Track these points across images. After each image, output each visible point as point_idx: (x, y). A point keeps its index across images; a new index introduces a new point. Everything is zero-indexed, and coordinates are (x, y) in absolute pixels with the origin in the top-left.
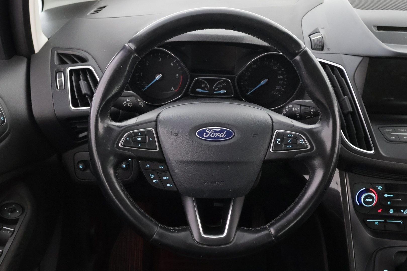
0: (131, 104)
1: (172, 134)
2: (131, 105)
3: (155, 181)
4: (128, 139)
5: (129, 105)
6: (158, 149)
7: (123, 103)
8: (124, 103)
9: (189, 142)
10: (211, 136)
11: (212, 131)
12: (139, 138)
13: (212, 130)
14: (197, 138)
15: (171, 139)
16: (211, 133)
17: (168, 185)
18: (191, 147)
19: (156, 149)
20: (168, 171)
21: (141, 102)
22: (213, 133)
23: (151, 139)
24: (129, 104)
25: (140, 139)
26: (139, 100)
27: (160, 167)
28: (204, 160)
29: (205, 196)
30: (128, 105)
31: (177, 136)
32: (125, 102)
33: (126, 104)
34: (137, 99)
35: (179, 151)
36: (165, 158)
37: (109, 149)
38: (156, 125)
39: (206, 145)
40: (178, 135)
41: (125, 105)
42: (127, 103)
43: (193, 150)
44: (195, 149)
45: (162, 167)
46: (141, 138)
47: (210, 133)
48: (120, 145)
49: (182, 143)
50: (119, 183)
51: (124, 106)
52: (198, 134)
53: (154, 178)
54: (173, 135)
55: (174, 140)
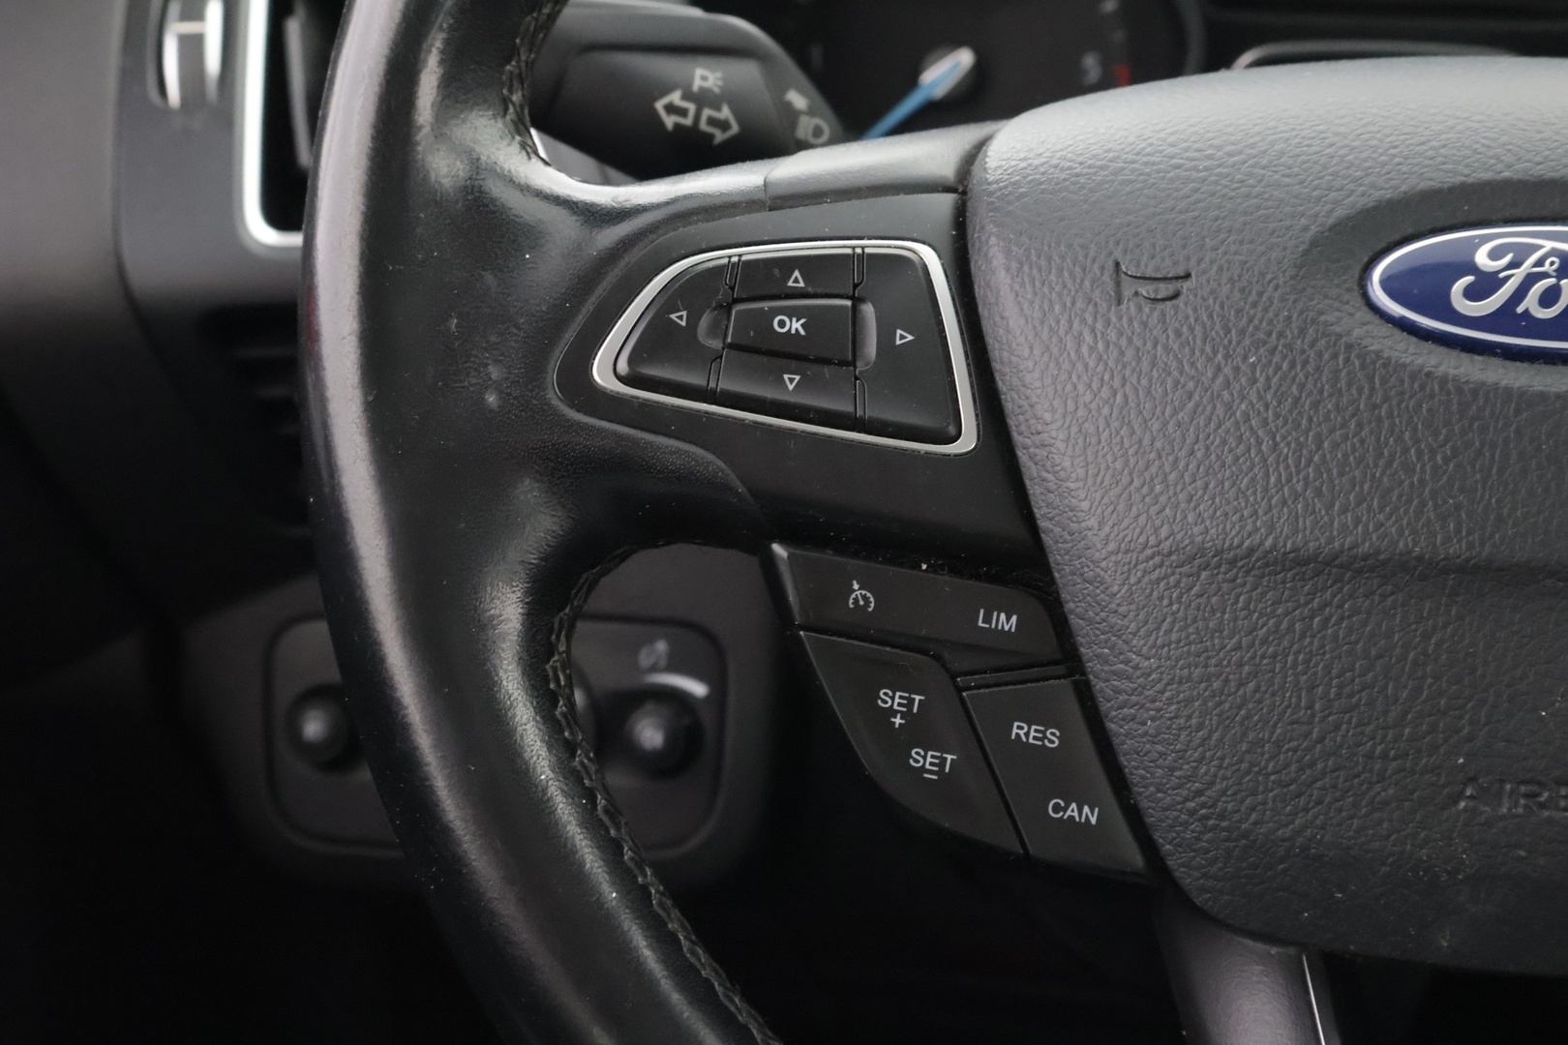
0: (725, 113)
1: (1118, 284)
2: (724, 125)
3: (923, 759)
4: (680, 318)
5: (712, 121)
6: (967, 441)
7: (659, 105)
8: (665, 100)
9: (1293, 365)
10: (1530, 303)
11: (1540, 263)
12: (792, 313)
13: (1540, 247)
14: (1377, 320)
15: (1112, 335)
16: (1531, 279)
17: (1057, 808)
18: (1315, 405)
19: (952, 430)
20: (1061, 669)
21: (811, 112)
22: (1545, 275)
23: (903, 337)
24: (707, 113)
25: (796, 326)
26: (798, 100)
27: (987, 619)
28: (1457, 549)
29: (1444, 944)
30: (703, 126)
31: (1169, 304)
32: (675, 98)
33: (683, 112)
34: (779, 88)
35: (1192, 453)
36: (1043, 524)
37: (491, 399)
38: (961, 222)
39: (1475, 393)
40: (1176, 296)
41: (669, 121)
42: (691, 107)
43: (1336, 446)
44: (1360, 426)
45: (1006, 622)
46: (811, 317)
47: (1519, 274)
48: (601, 373)
49: (1227, 370)
50: (570, 748)
51: (661, 124)
52: (1387, 284)
53: (920, 731)
54: (1127, 293)
55: (1137, 342)
